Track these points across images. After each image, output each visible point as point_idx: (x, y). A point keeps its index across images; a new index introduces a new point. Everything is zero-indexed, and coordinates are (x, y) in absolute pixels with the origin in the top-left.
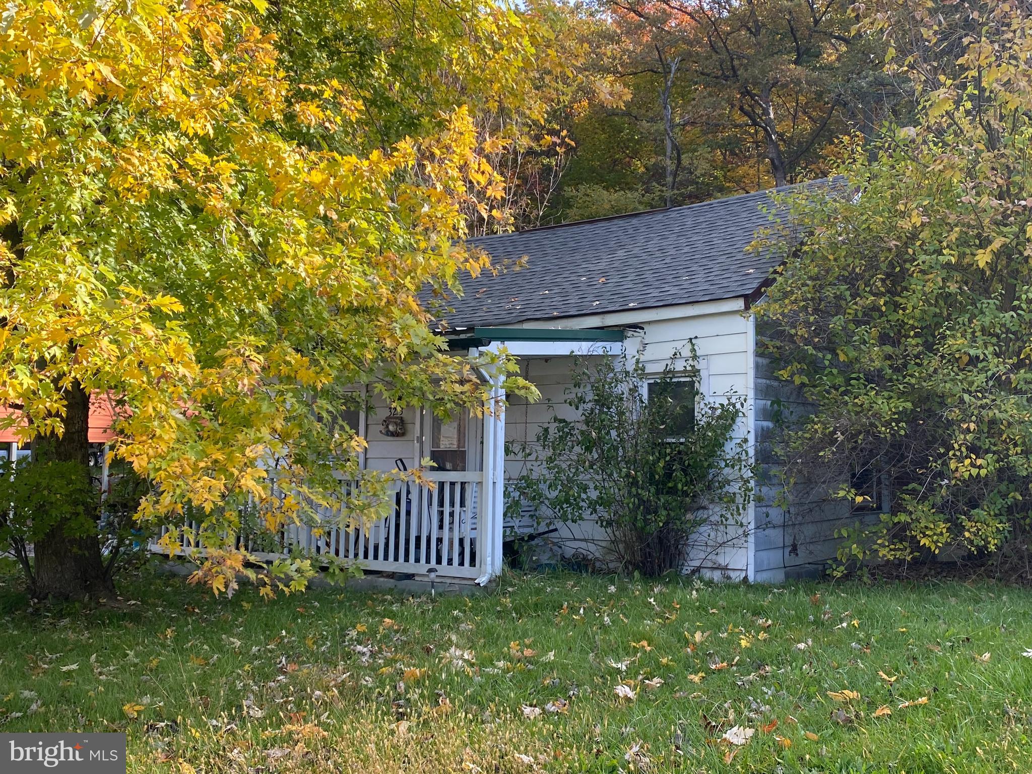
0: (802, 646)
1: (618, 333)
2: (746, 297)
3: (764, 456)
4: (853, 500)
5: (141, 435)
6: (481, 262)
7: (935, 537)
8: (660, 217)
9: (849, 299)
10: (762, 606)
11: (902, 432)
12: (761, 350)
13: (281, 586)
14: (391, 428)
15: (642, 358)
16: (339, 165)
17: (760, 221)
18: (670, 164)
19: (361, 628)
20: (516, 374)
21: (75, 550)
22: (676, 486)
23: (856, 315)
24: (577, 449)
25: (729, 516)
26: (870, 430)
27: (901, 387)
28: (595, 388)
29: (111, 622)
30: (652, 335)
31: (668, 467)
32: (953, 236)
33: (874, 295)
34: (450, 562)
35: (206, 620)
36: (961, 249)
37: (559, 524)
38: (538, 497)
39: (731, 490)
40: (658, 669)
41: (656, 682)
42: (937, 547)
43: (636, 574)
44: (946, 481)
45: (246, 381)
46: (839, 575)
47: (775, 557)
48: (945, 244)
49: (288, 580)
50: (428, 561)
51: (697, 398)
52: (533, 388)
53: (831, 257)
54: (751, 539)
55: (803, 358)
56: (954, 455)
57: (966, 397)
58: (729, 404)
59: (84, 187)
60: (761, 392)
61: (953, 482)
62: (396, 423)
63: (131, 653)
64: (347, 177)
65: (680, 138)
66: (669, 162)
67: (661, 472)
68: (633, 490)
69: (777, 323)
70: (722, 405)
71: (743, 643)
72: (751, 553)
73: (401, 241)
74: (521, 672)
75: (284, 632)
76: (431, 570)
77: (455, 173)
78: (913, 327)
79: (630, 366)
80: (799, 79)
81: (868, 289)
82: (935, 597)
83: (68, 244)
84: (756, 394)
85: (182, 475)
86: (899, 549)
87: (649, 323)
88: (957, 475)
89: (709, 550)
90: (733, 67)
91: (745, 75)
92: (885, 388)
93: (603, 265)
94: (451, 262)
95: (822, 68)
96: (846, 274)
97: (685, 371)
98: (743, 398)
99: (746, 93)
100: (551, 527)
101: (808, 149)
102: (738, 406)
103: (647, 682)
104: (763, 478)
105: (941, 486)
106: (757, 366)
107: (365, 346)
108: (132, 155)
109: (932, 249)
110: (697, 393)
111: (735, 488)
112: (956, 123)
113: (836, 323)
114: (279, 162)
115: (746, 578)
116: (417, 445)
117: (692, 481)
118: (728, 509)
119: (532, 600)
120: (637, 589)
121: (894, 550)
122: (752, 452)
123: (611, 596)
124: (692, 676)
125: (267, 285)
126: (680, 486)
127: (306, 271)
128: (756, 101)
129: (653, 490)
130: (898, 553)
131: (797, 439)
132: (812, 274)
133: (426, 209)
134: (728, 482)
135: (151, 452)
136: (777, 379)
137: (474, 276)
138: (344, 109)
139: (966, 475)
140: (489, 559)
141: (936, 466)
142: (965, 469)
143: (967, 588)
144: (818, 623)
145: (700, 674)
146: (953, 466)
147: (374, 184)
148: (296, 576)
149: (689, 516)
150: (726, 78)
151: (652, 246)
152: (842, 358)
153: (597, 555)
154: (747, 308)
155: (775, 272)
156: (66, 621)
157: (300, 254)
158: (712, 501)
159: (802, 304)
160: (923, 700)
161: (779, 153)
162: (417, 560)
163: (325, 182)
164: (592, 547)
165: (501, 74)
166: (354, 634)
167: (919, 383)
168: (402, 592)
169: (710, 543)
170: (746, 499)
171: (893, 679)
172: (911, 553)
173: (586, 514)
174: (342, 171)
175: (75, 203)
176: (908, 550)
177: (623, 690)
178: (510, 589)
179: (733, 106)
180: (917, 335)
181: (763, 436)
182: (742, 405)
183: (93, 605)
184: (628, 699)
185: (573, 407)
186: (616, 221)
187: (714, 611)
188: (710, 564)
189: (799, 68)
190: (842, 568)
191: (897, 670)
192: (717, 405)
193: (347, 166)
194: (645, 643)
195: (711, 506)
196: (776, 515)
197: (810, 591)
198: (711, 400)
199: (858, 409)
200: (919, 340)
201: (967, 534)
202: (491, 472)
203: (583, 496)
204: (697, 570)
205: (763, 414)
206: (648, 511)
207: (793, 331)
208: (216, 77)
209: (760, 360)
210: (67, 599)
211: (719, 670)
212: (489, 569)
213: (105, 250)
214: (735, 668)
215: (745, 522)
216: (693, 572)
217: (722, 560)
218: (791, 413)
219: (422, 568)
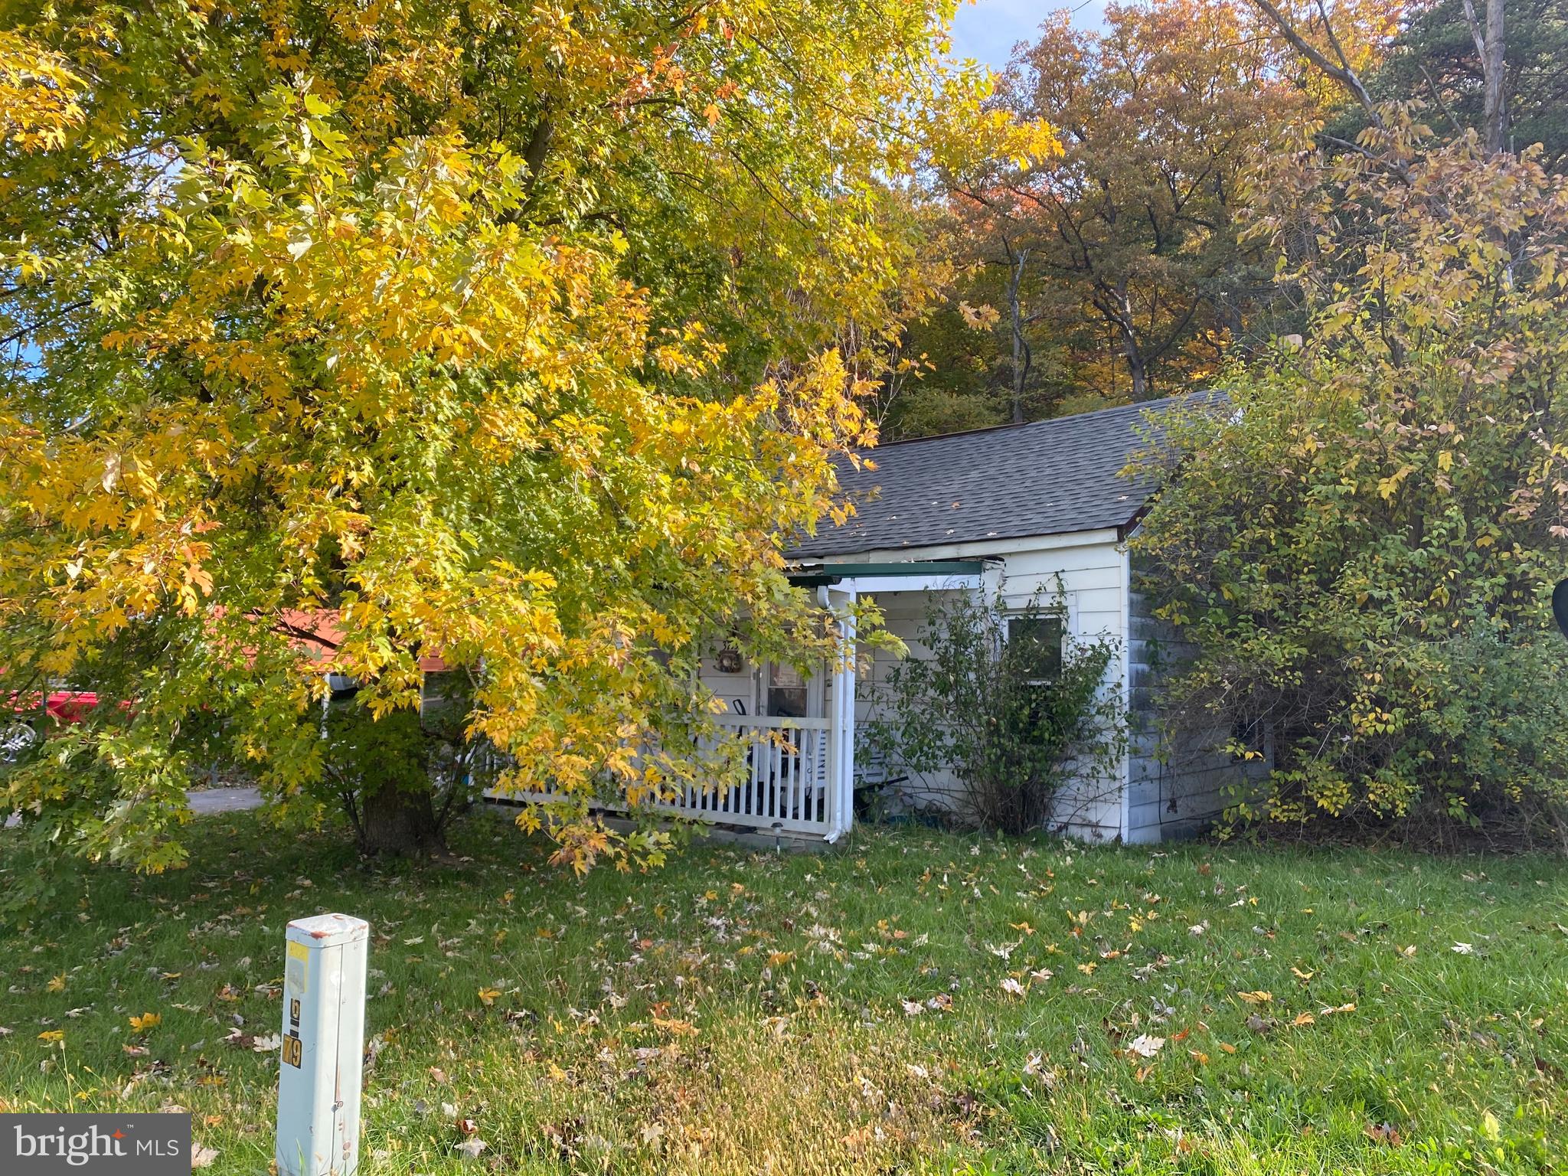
0: (1198, 929)
1: (976, 565)
2: (1119, 528)
3: (1140, 702)
4: (1243, 756)
5: (501, 707)
6: (846, 509)
7: (1335, 799)
8: (1016, 433)
9: (1235, 531)
10: (1146, 876)
11: (1298, 682)
12: (1135, 587)
13: (638, 860)
14: (726, 663)
15: (1003, 593)
16: (701, 413)
17: (1131, 440)
18: (1018, 366)
19: (711, 895)
20: (881, 627)
21: (407, 803)
22: (1042, 735)
23: (1243, 549)
24: (931, 692)
25: (1101, 768)
26: (1261, 678)
27: (1295, 631)
28: (952, 628)
29: (445, 882)
30: (1012, 566)
31: (1034, 715)
32: (1353, 464)
33: (1263, 527)
34: (795, 816)
35: (543, 880)
36: (1362, 478)
37: (910, 773)
38: (889, 745)
39: (1103, 740)
40: (1044, 958)
41: (1044, 974)
42: (1337, 809)
43: (1000, 833)
44: (1348, 737)
45: (616, 656)
46: (1226, 837)
47: (1150, 813)
48: (1343, 472)
49: (645, 853)
50: (772, 813)
51: (1064, 638)
52: (901, 643)
53: (1213, 484)
54: (1125, 794)
55: (1183, 595)
56: (1357, 708)
57: (1370, 644)
58: (1102, 645)
59: (435, 438)
60: (1136, 631)
61: (1356, 738)
62: (731, 659)
63: (473, 922)
64: (709, 425)
65: (1027, 335)
66: (1016, 363)
67: (1025, 719)
68: (995, 739)
69: (1157, 558)
70: (1093, 647)
71: (1134, 926)
72: (1125, 809)
73: (762, 489)
74: (895, 957)
75: (630, 899)
76: (775, 825)
77: (822, 419)
78: (1306, 563)
79: (990, 601)
80: (1160, 271)
81: (1256, 521)
82: (1335, 866)
83: (424, 503)
84: (1130, 635)
85: (544, 750)
86: (1293, 810)
87: (1010, 554)
88: (1361, 731)
89: (1079, 805)
90: (1086, 258)
91: (1100, 267)
92: (1277, 632)
93: (955, 487)
94: (814, 511)
95: (1185, 257)
96: (1231, 503)
97: (1052, 608)
98: (1117, 639)
99: (1101, 286)
100: (903, 775)
101: (1168, 346)
102: (1112, 648)
103: (1035, 974)
104: (1137, 725)
105: (1342, 743)
106: (1132, 604)
107: (723, 600)
108: (496, 416)
109: (1328, 478)
110: (1065, 632)
111: (1107, 737)
112: (1353, 337)
113: (1221, 557)
114: (638, 409)
115: (1119, 838)
116: (753, 682)
117: (1060, 729)
118: (1100, 762)
119: (890, 864)
120: (1002, 851)
121: (1288, 811)
122: (1126, 698)
123: (975, 860)
124: (1083, 967)
125: (625, 540)
126: (1047, 736)
127: (670, 529)
128: (1111, 294)
129: (1017, 740)
130: (1292, 814)
131: (1179, 689)
132: (1193, 502)
133: (792, 458)
134: (1100, 731)
135: (512, 725)
136: (1154, 617)
137: (838, 524)
138: (706, 353)
139: (1371, 731)
140: (839, 814)
141: (1336, 719)
142: (1369, 724)
143: (1372, 856)
144: (1211, 899)
145: (1091, 964)
146: (1355, 720)
147: (738, 434)
148: (653, 848)
149: (1056, 768)
150: (1079, 269)
151: (1010, 466)
152: (1227, 595)
153: (954, 808)
154: (1121, 540)
155: (1151, 500)
156: (397, 880)
157: (664, 512)
158: (1081, 752)
159: (1184, 537)
160: (1349, 1007)
161: (1136, 349)
162: (760, 811)
163: (688, 432)
164: (948, 800)
165: (860, 298)
166: (704, 902)
167: (1314, 626)
168: (744, 847)
169: (1079, 797)
170: (1120, 751)
171: (1308, 976)
172: (1307, 814)
173: (942, 763)
174: (704, 419)
175: (430, 459)
176: (1304, 811)
177: (1010, 985)
178: (863, 848)
179: (1085, 299)
180: (1310, 571)
181: (1139, 680)
182: (1117, 648)
183: (425, 861)
184: (1016, 995)
185: (928, 647)
186: (968, 437)
187: (1094, 881)
188: (1079, 821)
189: (1161, 259)
190: (1228, 829)
191: (1311, 964)
192: (1087, 646)
193: (709, 414)
194: (1025, 925)
195: (1081, 757)
196: (1152, 766)
197: (1196, 857)
198: (1080, 640)
199: (1247, 655)
200: (1313, 577)
201: (1372, 797)
202: (840, 719)
203: (939, 743)
204: (1066, 826)
205: (1138, 656)
206: (1010, 762)
207: (1173, 567)
208: (573, 322)
209: (1134, 596)
210: (398, 854)
211: (1112, 959)
212: (839, 827)
213: (459, 507)
214: (1127, 956)
215: (1118, 775)
216: (1060, 829)
217: (1092, 817)
218: (1169, 654)
219: (765, 821)
